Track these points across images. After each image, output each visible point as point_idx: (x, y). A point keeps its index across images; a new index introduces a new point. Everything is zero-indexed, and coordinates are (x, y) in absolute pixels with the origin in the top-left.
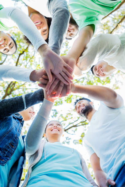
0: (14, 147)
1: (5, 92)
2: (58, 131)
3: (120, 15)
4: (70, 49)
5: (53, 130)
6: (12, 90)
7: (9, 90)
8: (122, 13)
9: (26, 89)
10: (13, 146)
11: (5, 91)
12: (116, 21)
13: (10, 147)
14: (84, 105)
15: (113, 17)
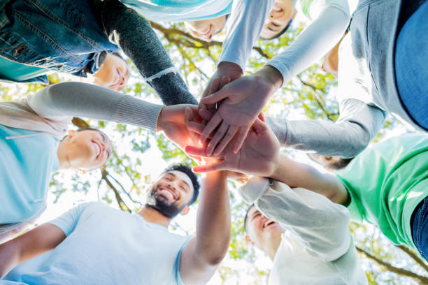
1: (172, 28)
2: (95, 157)
3: (383, 252)
5: (96, 145)
6: (178, 42)
7: (176, 36)
8: (387, 254)
11: (174, 26)
12: (368, 245)
13: (14, 47)
14: (179, 199)
15: (376, 237)
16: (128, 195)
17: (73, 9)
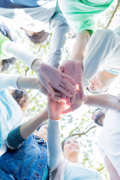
0: (40, 177)
2: (77, 149)
4: (71, 54)
5: (72, 148)
9: (38, 101)
10: (38, 175)
13: (36, 178)
16: (92, 123)
17: (17, 156)
